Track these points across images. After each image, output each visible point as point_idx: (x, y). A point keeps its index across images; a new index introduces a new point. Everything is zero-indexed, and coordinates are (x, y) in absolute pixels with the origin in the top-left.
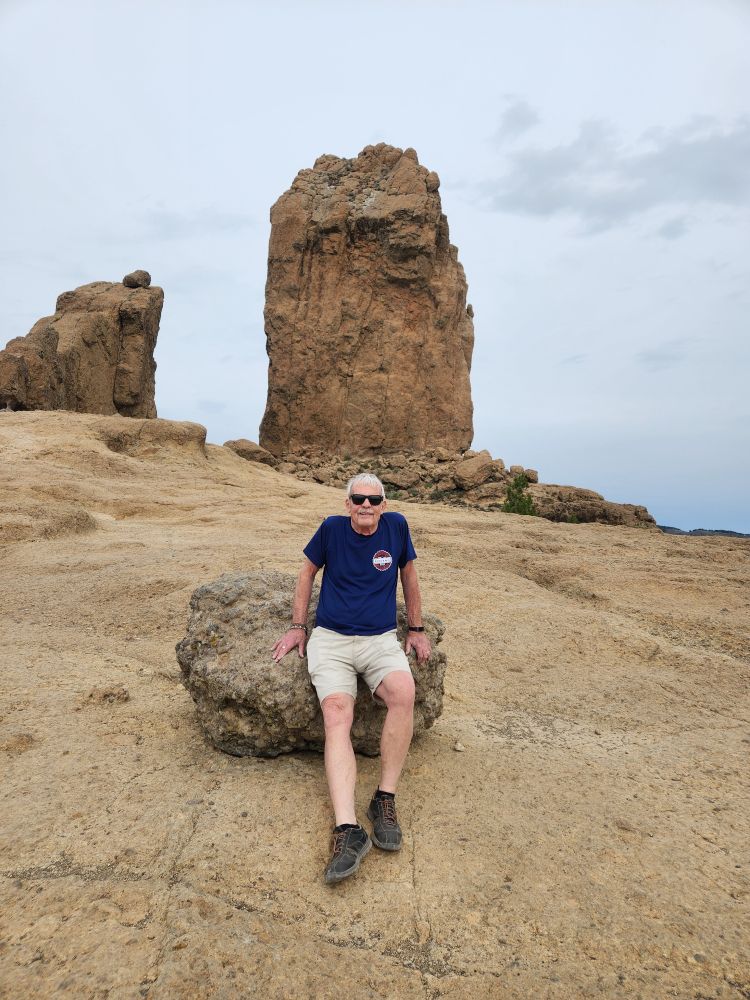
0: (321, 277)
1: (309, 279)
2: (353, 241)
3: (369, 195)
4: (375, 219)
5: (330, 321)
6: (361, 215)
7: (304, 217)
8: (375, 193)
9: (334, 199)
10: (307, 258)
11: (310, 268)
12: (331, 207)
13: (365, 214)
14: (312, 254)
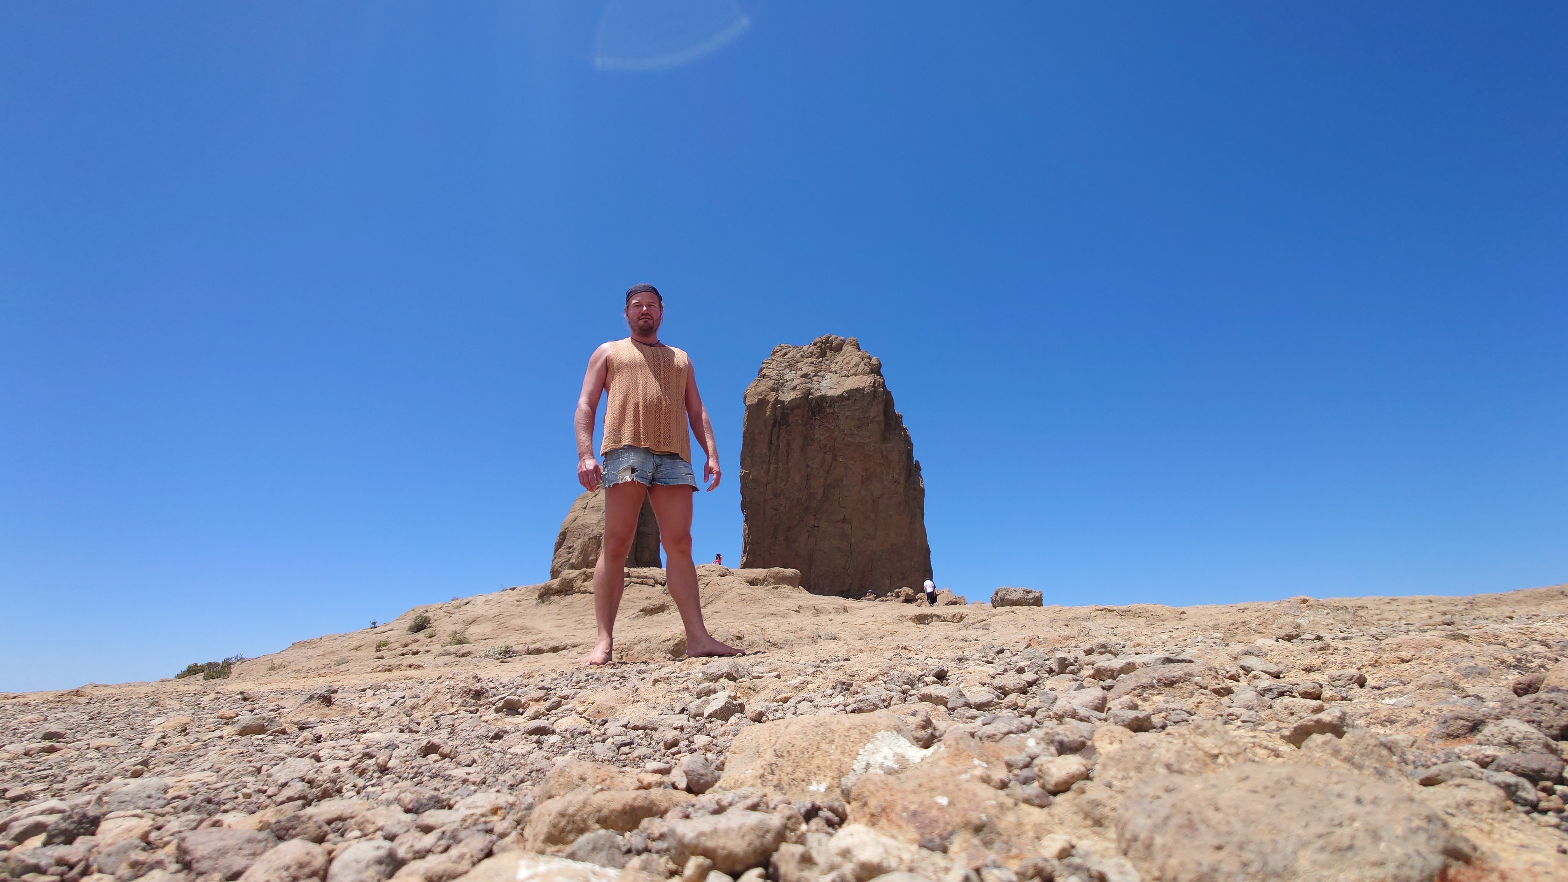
0: (788, 444)
1: (778, 445)
2: (813, 414)
3: (823, 377)
4: (833, 396)
5: (797, 481)
6: (820, 394)
7: (772, 397)
8: (828, 376)
9: (796, 382)
10: (776, 430)
11: (778, 437)
12: (794, 388)
13: (823, 393)
14: (780, 426)
